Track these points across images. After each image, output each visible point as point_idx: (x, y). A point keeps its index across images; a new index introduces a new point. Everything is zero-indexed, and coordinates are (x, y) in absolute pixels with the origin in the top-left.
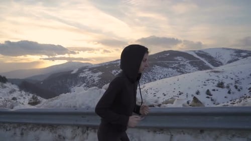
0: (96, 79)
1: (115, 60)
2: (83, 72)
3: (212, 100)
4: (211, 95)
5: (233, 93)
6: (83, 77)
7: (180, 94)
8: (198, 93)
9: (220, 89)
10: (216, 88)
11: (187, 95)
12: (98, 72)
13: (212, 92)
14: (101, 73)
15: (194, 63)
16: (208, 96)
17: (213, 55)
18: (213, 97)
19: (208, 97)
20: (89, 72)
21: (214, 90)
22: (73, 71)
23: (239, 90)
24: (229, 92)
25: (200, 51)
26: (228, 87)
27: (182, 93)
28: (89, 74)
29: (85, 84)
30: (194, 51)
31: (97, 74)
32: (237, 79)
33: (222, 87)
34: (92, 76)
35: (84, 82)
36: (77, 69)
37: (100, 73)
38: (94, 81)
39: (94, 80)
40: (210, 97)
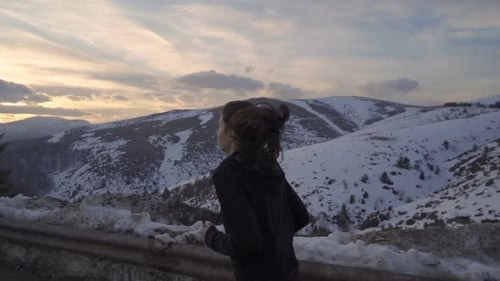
0: (115, 155)
1: (148, 114)
2: (81, 139)
3: (395, 193)
4: (392, 184)
5: (429, 178)
6: (84, 151)
7: (330, 183)
8: (365, 180)
9: (404, 171)
10: (397, 170)
11: (345, 185)
12: (117, 139)
13: (392, 178)
14: (125, 142)
15: (309, 124)
16: (386, 185)
17: (340, 109)
18: (395, 186)
19: (386, 188)
20: (95, 140)
21: (393, 173)
22: (51, 137)
23: (437, 173)
24: (422, 177)
25: (316, 101)
26: (417, 167)
27: (334, 181)
28: (95, 143)
29: (87, 166)
30: (307, 101)
31: (115, 144)
32: (425, 153)
33: (407, 168)
34: (103, 149)
35: (86, 162)
36: (63, 133)
37: (122, 142)
38: (110, 160)
39: (108, 156)
40: (390, 186)
